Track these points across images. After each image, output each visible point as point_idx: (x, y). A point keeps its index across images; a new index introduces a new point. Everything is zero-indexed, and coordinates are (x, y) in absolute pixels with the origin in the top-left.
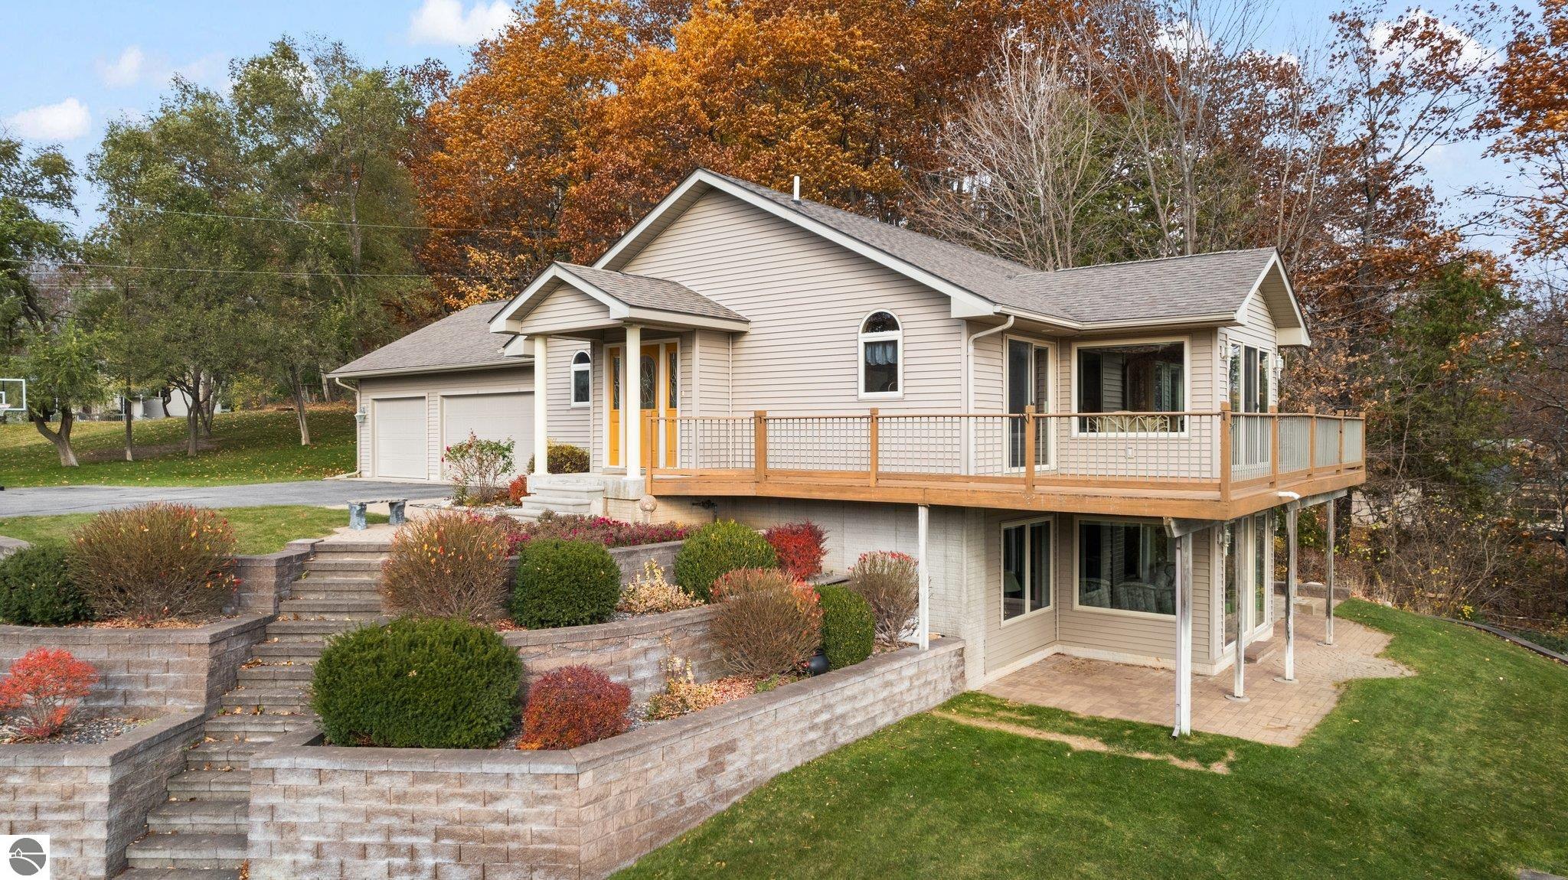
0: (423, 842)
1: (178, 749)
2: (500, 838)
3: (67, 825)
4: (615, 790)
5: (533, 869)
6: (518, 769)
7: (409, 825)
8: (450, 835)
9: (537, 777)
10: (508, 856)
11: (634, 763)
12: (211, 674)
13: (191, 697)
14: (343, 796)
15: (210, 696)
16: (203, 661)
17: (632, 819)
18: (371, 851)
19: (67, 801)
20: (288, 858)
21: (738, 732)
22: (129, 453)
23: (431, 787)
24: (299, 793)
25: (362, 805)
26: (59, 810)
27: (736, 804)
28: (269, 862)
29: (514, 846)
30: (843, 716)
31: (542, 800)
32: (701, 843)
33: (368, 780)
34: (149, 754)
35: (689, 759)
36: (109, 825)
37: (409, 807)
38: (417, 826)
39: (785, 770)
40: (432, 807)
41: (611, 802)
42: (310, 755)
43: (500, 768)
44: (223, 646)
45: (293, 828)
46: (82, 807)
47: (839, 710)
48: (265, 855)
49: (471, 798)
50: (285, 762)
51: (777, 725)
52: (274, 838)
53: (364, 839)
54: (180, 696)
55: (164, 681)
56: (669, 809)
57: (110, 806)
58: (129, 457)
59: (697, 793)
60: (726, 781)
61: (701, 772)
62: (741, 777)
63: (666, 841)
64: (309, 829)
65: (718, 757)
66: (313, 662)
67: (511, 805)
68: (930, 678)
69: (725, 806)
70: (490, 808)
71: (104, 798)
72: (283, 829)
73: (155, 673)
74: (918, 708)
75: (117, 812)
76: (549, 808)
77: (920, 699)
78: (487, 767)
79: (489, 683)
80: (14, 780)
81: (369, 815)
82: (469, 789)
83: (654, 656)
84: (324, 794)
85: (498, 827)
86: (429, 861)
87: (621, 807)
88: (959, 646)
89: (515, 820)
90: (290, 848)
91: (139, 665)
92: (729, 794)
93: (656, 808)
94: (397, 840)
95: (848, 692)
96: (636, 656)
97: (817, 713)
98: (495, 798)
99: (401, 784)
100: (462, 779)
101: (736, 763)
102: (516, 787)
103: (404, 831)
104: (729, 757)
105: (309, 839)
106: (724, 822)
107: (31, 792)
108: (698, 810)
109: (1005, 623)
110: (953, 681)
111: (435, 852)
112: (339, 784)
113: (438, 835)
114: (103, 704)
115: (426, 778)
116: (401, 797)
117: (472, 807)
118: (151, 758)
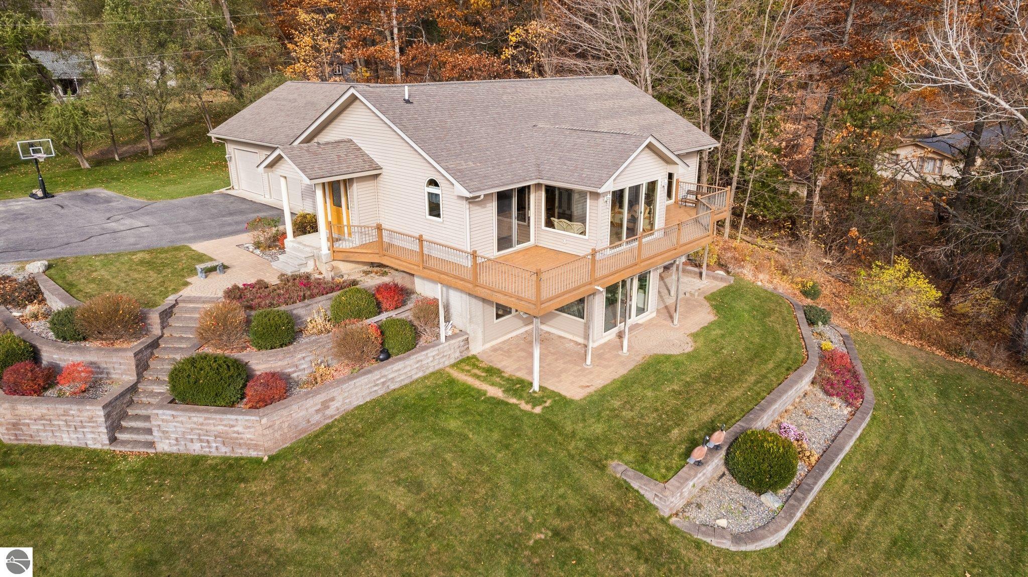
0: (211, 439)
1: (128, 397)
2: (237, 438)
3: (93, 427)
4: (278, 422)
5: (249, 449)
6: (240, 417)
7: (205, 433)
8: (220, 437)
9: (246, 420)
10: (240, 445)
11: (285, 412)
12: (137, 366)
13: (130, 375)
14: (182, 423)
15: (138, 375)
16: (133, 363)
17: (286, 431)
18: (194, 441)
19: (91, 419)
20: (167, 441)
21: (335, 394)
22: (116, 156)
23: (211, 422)
24: (167, 421)
25: (189, 426)
26: (89, 422)
27: (336, 419)
28: (161, 442)
29: (242, 441)
30: (393, 378)
31: (249, 427)
32: (317, 436)
33: (190, 418)
34: (117, 402)
35: (311, 407)
36: (107, 428)
37: (205, 427)
38: (208, 434)
39: (361, 403)
40: (213, 428)
41: (276, 427)
42: (169, 409)
43: (234, 417)
44: (140, 355)
45: (167, 432)
46: (96, 422)
47: (390, 376)
48: (160, 440)
49: (225, 426)
50: (160, 412)
51: (356, 388)
52: (162, 435)
53: (192, 437)
54: (127, 375)
55: (120, 369)
56: (304, 424)
57: (106, 421)
58: (117, 159)
59: (317, 418)
60: (329, 412)
61: (318, 411)
62: (338, 410)
63: (302, 436)
64: (173, 432)
65: (325, 405)
66: (170, 367)
67: (239, 428)
68: (445, 354)
69: (331, 421)
70: (232, 429)
71: (103, 419)
72: (163, 432)
73: (116, 366)
74: (437, 368)
75: (109, 423)
76: (252, 430)
77: (439, 363)
78: (229, 416)
79: (229, 385)
80: (72, 412)
81: (192, 429)
82: (225, 422)
83: (307, 359)
84: (176, 422)
85: (235, 435)
86: (214, 445)
87: (281, 428)
88: (466, 337)
89: (241, 433)
90: (167, 438)
91: (110, 363)
92: (332, 416)
93: (296, 426)
94: (202, 438)
95: (395, 368)
96: (300, 360)
97: (377, 380)
98: (233, 426)
99: (201, 420)
100: (221, 420)
101: (334, 405)
102: (240, 423)
103: (204, 435)
104: (331, 403)
105: (173, 436)
106: (329, 427)
107: (78, 416)
108: (318, 423)
109: (496, 321)
110: (461, 352)
111: (215, 442)
112: (180, 419)
113: (216, 437)
114: (100, 376)
115: (209, 419)
116: (202, 424)
117: (226, 428)
118: (118, 402)
